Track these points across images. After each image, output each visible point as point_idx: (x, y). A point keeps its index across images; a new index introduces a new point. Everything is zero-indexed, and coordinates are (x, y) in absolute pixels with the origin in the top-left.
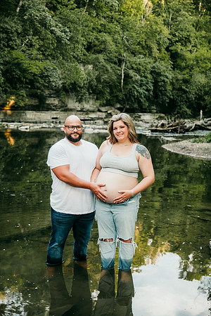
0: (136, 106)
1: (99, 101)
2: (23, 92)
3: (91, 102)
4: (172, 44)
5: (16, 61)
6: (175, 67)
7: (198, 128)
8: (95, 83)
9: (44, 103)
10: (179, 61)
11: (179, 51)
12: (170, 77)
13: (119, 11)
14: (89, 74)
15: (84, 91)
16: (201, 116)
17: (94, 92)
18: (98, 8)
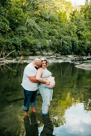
0: (66, 52)
1: (53, 52)
2: (28, 50)
3: (51, 52)
4: (78, 31)
5: (25, 40)
6: (79, 39)
7: (88, 59)
8: (52, 46)
9: (35, 53)
10: (81, 37)
11: (80, 33)
12: (78, 42)
13: (59, 21)
14: (50, 43)
15: (48, 48)
16: (89, 55)
17: (52, 49)
18: (52, 21)
